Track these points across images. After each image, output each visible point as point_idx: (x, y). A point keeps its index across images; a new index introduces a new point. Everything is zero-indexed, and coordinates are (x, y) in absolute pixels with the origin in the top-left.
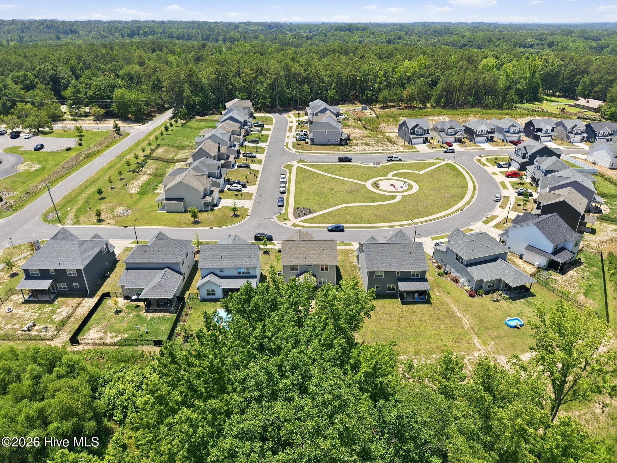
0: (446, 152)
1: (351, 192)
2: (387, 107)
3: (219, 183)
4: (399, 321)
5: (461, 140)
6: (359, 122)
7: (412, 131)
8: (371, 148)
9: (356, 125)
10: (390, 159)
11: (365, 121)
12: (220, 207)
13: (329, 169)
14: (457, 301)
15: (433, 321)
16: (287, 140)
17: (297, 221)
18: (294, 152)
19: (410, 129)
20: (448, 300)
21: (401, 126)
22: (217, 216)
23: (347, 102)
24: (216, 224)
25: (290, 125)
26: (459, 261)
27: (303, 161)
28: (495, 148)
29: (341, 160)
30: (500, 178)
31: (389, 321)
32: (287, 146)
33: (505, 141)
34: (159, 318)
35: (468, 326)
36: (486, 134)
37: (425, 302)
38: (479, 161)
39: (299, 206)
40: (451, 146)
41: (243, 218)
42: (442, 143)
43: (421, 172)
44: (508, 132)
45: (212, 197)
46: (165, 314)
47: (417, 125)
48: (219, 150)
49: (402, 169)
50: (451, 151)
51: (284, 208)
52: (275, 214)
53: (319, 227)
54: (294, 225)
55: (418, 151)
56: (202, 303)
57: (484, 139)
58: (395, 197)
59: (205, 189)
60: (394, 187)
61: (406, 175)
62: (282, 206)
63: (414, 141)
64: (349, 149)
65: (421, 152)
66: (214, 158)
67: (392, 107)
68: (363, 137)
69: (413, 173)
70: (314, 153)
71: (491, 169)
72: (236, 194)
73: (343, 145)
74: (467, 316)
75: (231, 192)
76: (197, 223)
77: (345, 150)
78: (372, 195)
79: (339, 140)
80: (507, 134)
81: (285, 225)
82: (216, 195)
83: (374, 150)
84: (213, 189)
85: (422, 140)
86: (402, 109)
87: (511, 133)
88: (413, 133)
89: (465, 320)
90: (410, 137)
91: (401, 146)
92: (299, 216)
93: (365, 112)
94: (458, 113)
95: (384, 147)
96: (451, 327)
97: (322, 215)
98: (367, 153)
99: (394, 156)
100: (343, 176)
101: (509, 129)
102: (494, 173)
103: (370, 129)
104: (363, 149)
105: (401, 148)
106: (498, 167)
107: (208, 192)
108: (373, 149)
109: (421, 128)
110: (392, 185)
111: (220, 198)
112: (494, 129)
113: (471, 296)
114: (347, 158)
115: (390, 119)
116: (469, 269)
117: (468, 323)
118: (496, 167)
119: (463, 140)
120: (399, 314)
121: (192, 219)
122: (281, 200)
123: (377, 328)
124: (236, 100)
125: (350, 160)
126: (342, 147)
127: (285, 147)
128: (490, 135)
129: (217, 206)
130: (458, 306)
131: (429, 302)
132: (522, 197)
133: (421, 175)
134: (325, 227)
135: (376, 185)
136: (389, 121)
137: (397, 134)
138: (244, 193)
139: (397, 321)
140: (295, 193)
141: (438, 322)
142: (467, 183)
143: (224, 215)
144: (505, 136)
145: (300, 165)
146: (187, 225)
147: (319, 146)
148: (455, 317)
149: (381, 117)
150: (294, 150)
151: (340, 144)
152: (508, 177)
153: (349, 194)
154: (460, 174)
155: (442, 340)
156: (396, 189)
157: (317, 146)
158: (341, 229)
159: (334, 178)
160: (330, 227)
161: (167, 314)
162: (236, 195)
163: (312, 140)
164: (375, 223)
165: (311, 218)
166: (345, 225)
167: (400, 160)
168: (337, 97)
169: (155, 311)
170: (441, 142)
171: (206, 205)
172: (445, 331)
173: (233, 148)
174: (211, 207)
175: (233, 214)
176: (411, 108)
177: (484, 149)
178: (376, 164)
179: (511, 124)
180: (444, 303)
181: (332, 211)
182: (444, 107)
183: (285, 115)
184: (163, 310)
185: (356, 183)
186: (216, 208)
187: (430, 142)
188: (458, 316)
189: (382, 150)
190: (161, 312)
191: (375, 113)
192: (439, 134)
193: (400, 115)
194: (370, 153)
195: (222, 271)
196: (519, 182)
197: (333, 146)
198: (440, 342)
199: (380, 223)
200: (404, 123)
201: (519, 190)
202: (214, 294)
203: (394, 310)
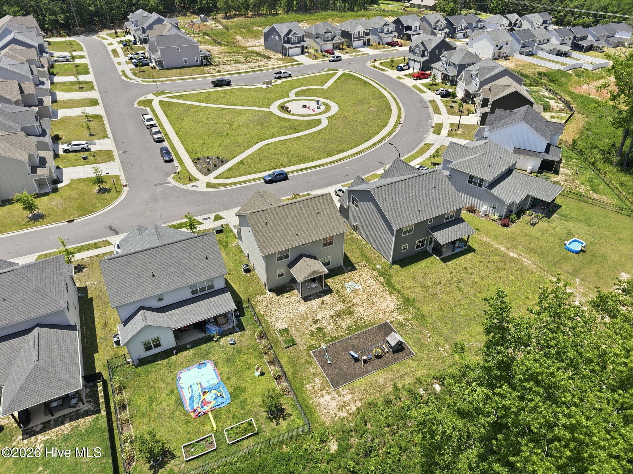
0: (333, 61)
1: (260, 124)
2: (231, 17)
3: (46, 143)
4: (460, 289)
5: (339, 46)
6: (206, 37)
7: (286, 39)
8: (244, 66)
9: (203, 40)
10: (277, 76)
11: (214, 34)
12: (66, 182)
13: (208, 98)
14: (496, 238)
15: (496, 275)
16: (120, 69)
17: (211, 178)
18: (140, 82)
19: (282, 37)
20: (485, 239)
21: (267, 36)
22: (69, 198)
23: (176, 13)
24: (75, 212)
25: (110, 48)
26: (475, 184)
27: (163, 93)
28: (377, 52)
29: (217, 84)
30: (410, 82)
31: (448, 293)
32: (126, 75)
33: (381, 43)
34: (66, 438)
35: (535, 266)
36: (363, 37)
37: (465, 250)
38: (375, 67)
39: (199, 155)
40: (333, 54)
41: (119, 192)
42: (321, 51)
43: (326, 86)
44: (382, 32)
45: (47, 169)
46: (75, 423)
47: (290, 31)
48: (22, 92)
49: (300, 86)
50: (338, 59)
51: (176, 163)
52: (168, 175)
53: (250, 180)
54: (209, 185)
55: (302, 64)
56: (139, 369)
57: (361, 42)
58: (319, 122)
59: (31, 157)
60: (309, 108)
61: (310, 92)
62: (172, 160)
63: (291, 52)
64: (217, 69)
65: (305, 64)
66: (17, 103)
67: (236, 16)
68: (225, 53)
69: (317, 89)
70: (172, 80)
71: (394, 74)
72: (85, 156)
73: (206, 65)
74: (523, 254)
75: (72, 154)
76: (37, 218)
77: (211, 71)
78: (290, 123)
79: (199, 60)
80: (383, 35)
81: (194, 189)
82: (51, 162)
83: (250, 68)
84: (42, 154)
85: (299, 50)
86: (251, 17)
87: (386, 34)
88: (287, 42)
89: (526, 260)
90: (285, 48)
91: (278, 59)
92: (209, 170)
93: (207, 24)
94: (316, 18)
95: (259, 63)
96: (521, 276)
97: (242, 162)
98: (243, 73)
99: (282, 71)
100: (234, 104)
101: (383, 29)
102: (399, 78)
103: (224, 45)
104: (235, 68)
105: (281, 62)
106: (399, 70)
107: (37, 161)
108: (247, 66)
109: (295, 34)
110: (304, 106)
111: (58, 167)
112: (370, 30)
113: (506, 225)
114: (223, 81)
115: (244, 30)
116: (495, 191)
117: (530, 263)
118: (396, 71)
119: (341, 47)
120: (452, 278)
121: (28, 214)
122: (165, 152)
123: (442, 310)
124: (8, 18)
125: (228, 83)
126: (206, 69)
127: (123, 77)
128: (367, 37)
129: (62, 182)
130: (502, 244)
131: (470, 250)
132: (448, 99)
133: (327, 90)
134: (259, 179)
135: (284, 108)
136: (243, 32)
137: (263, 47)
138: (95, 152)
139: (457, 289)
140: (180, 138)
141: (502, 273)
142: (381, 92)
143: (82, 194)
144: (380, 38)
145: (162, 98)
146: (21, 226)
147: (174, 70)
148: (512, 259)
149: (231, 29)
150: (140, 80)
151: (202, 65)
152: (416, 79)
153: (258, 127)
154: (366, 84)
155: (527, 298)
156: (313, 111)
157: (170, 71)
158: (283, 177)
159: (223, 109)
160: (266, 176)
161: (81, 421)
162: (85, 158)
163: (159, 63)
164: (319, 159)
165: (229, 170)
166: (286, 170)
167: (290, 76)
168: (162, 8)
169: (46, 427)
170: (319, 50)
171: (41, 183)
172: (519, 283)
173: (40, 86)
174: (52, 186)
175: (97, 189)
176: (261, 15)
177: (367, 54)
178: (267, 84)
179: (383, 23)
180: (485, 244)
181: (252, 154)
182: (298, 11)
183: (95, 37)
184: (64, 416)
185: (257, 111)
186: (60, 185)
187: (307, 52)
188: (513, 257)
189: (259, 67)
190: (63, 423)
191: (221, 23)
192: (315, 41)
193: (252, 24)
194: (246, 72)
195: (160, 299)
196: (432, 82)
197: (194, 68)
198: (527, 301)
199: (325, 157)
200: (273, 30)
201: (440, 91)
202: (158, 345)
203: (442, 275)
